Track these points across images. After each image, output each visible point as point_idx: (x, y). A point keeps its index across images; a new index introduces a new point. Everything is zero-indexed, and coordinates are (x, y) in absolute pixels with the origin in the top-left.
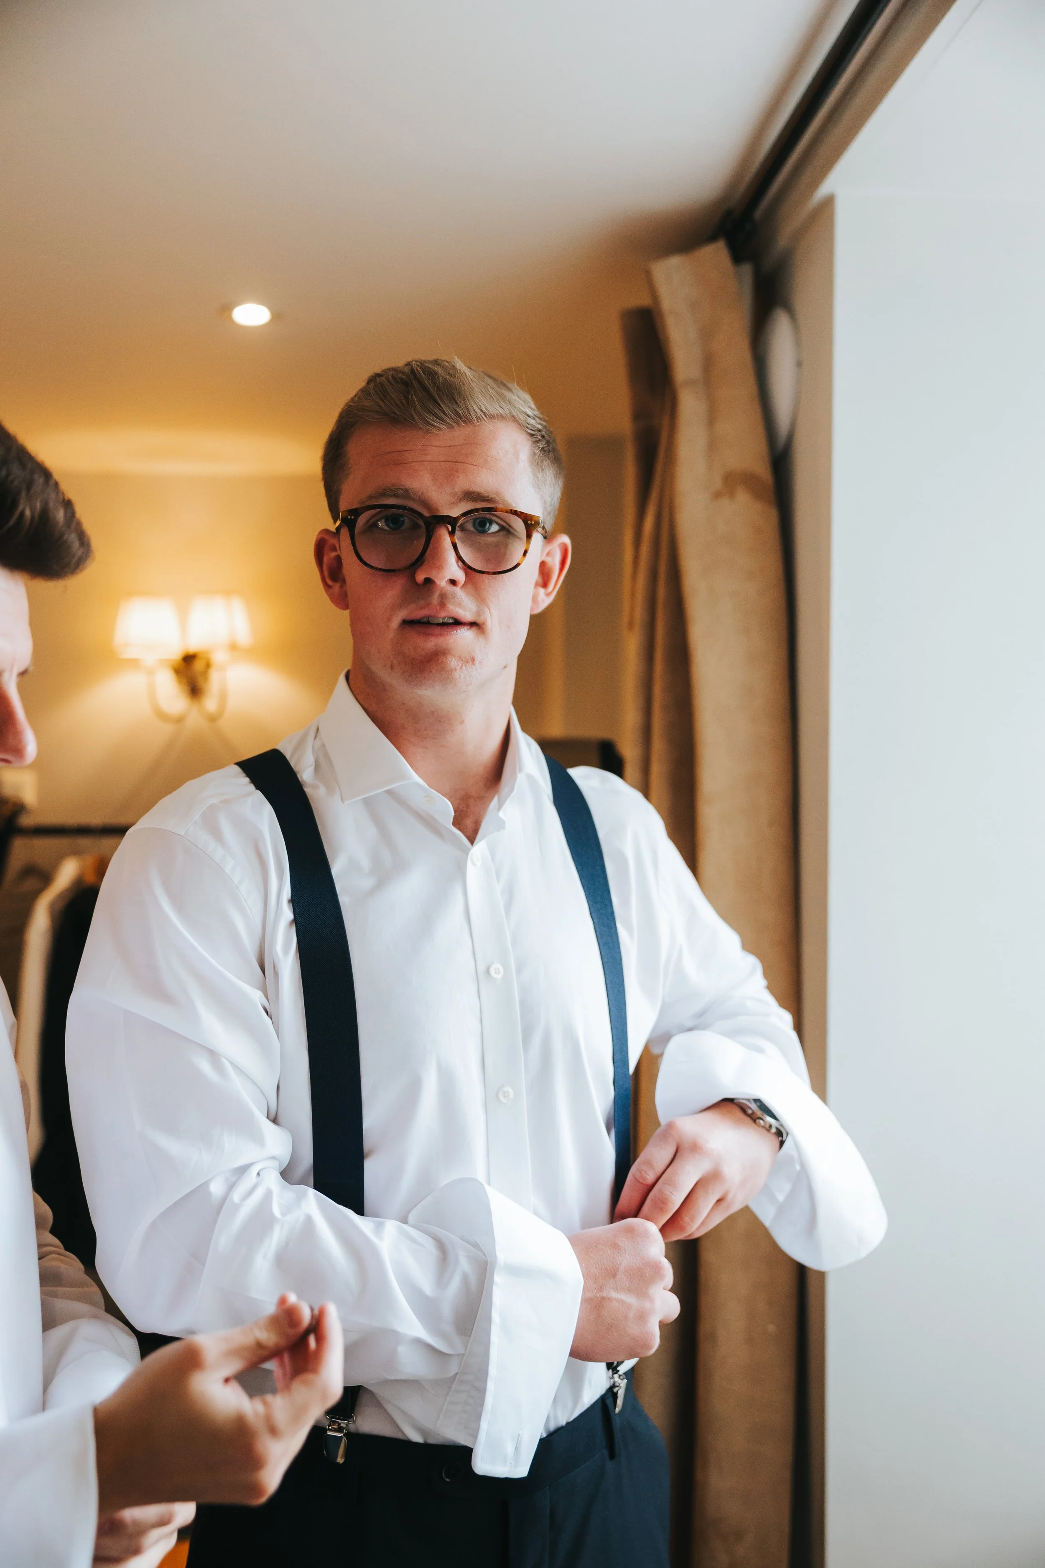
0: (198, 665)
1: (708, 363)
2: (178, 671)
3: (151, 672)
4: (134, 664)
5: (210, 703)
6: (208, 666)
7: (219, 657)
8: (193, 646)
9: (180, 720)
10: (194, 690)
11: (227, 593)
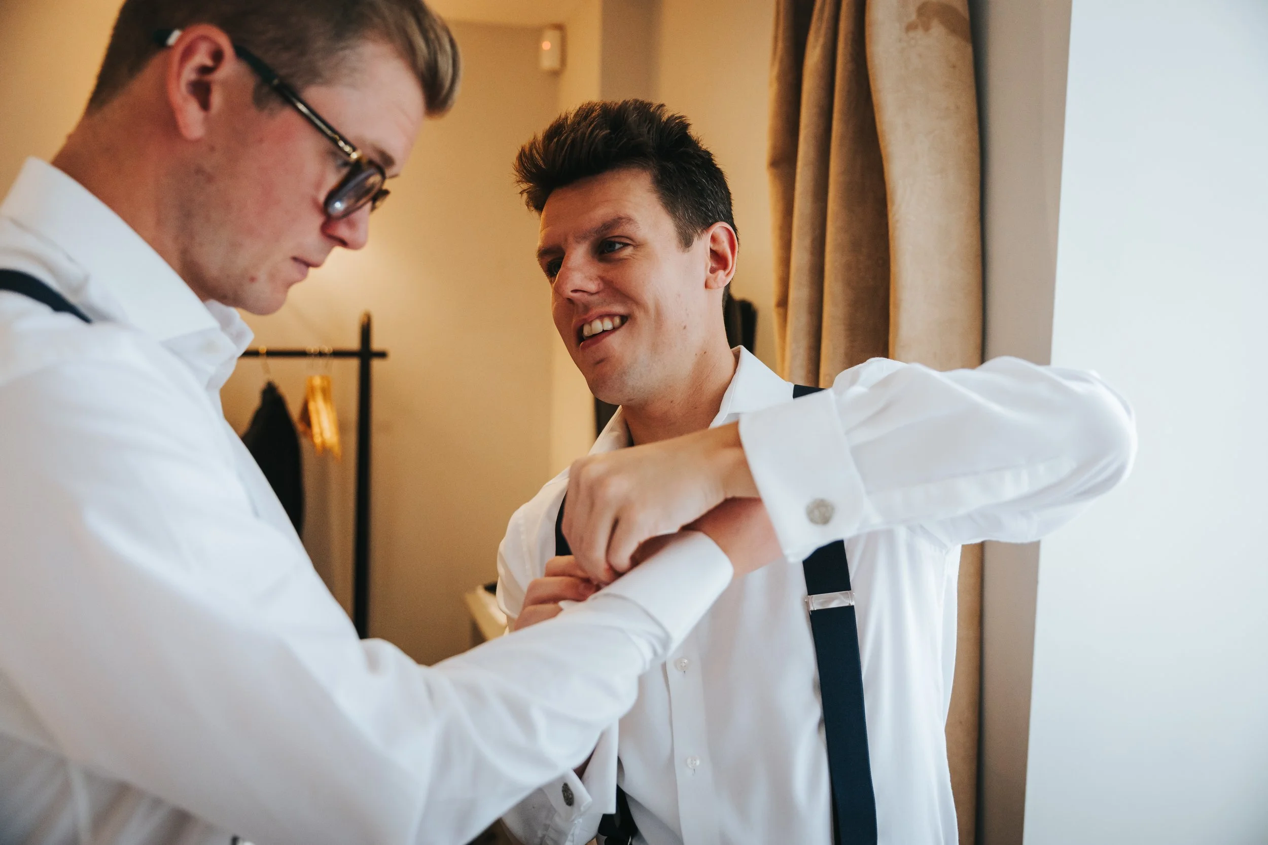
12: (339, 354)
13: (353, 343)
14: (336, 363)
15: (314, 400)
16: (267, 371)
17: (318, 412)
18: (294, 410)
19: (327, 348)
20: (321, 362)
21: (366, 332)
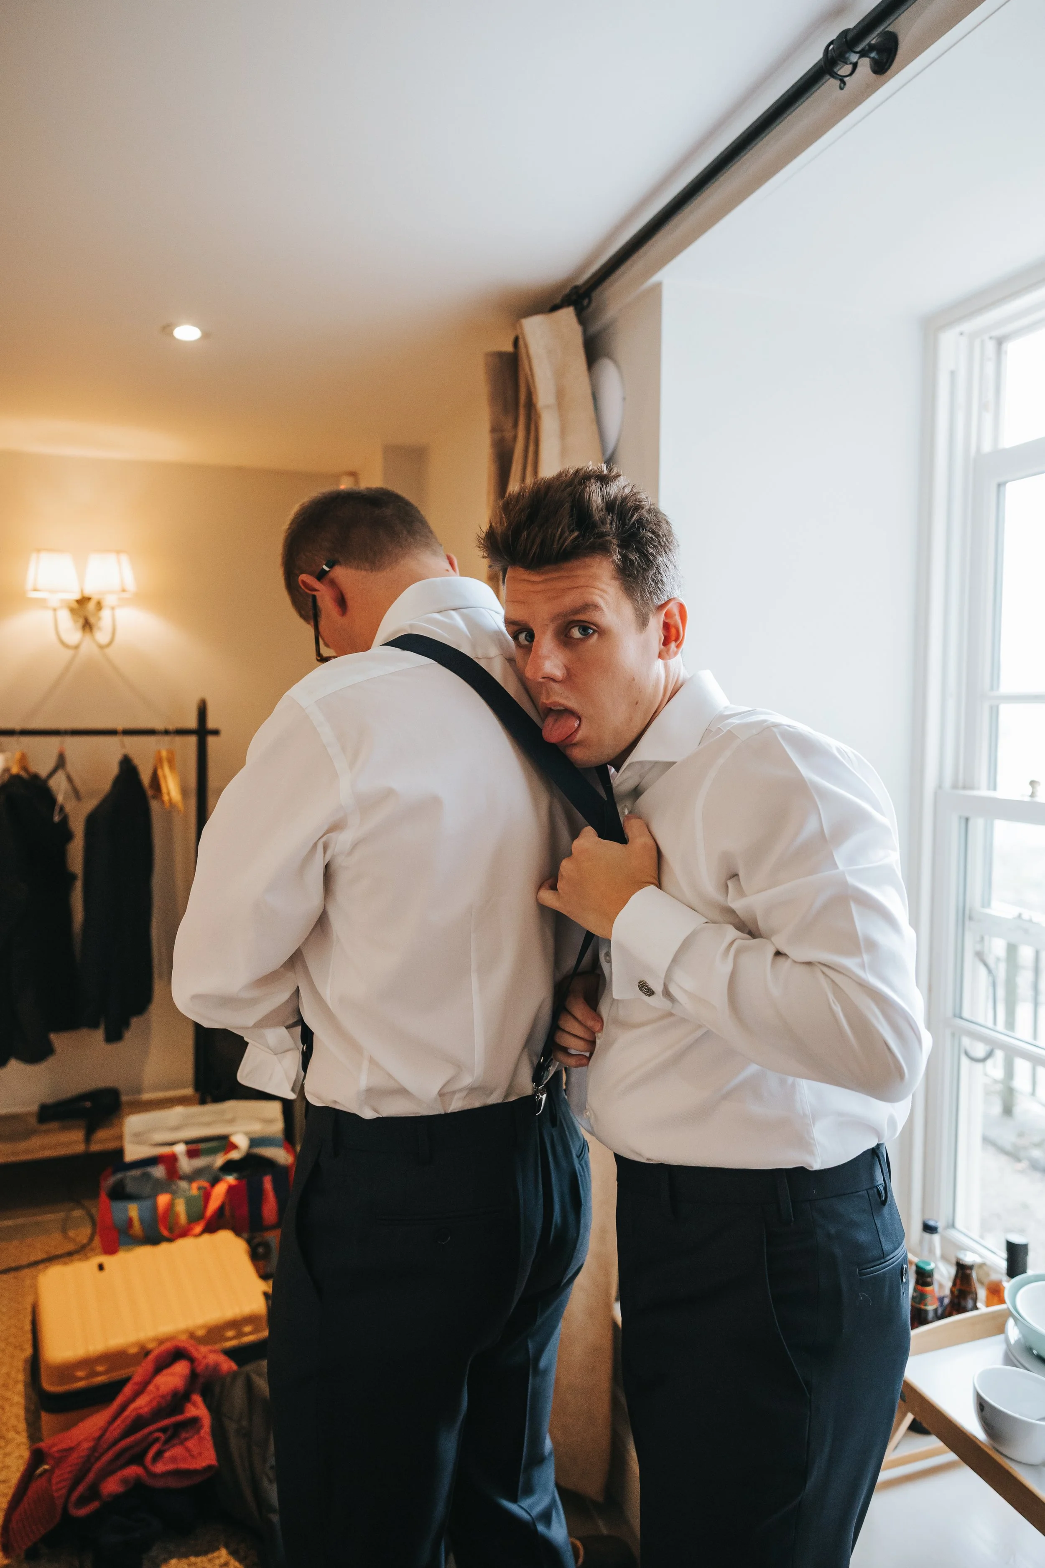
0: (91, 606)
1: (560, 394)
2: (72, 610)
3: (55, 610)
4: (41, 604)
5: (102, 636)
6: (99, 606)
7: (109, 600)
8: (88, 592)
9: (77, 647)
10: (87, 626)
11: (118, 552)
12: (182, 732)
13: (192, 723)
14: (179, 739)
15: (162, 768)
16: (123, 746)
17: (165, 777)
18: (145, 778)
19: (171, 727)
20: (167, 739)
21: (202, 712)
